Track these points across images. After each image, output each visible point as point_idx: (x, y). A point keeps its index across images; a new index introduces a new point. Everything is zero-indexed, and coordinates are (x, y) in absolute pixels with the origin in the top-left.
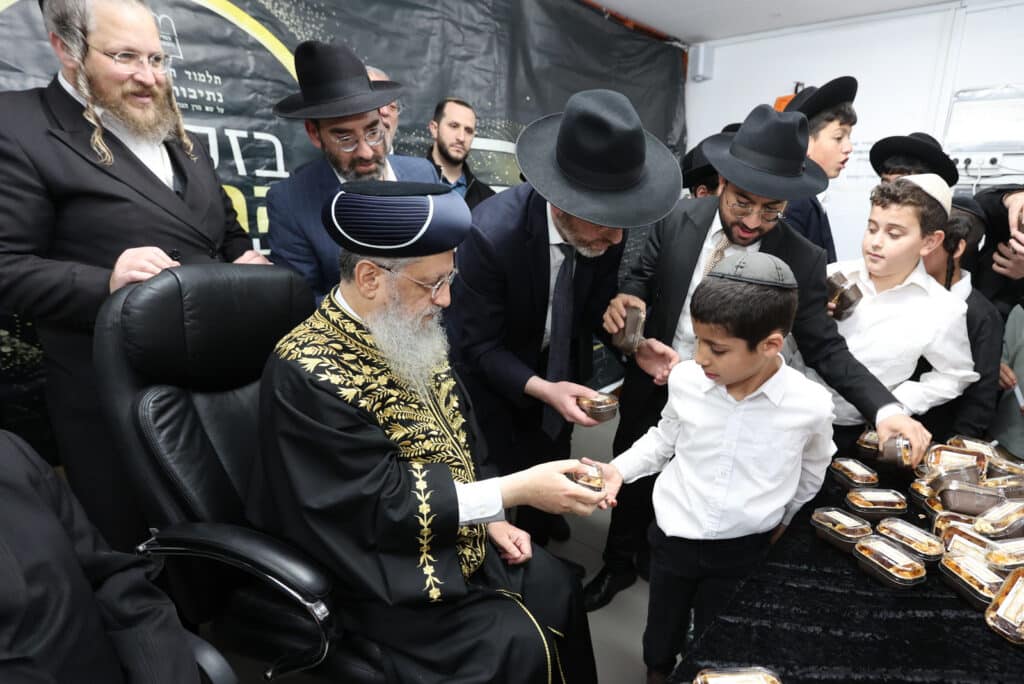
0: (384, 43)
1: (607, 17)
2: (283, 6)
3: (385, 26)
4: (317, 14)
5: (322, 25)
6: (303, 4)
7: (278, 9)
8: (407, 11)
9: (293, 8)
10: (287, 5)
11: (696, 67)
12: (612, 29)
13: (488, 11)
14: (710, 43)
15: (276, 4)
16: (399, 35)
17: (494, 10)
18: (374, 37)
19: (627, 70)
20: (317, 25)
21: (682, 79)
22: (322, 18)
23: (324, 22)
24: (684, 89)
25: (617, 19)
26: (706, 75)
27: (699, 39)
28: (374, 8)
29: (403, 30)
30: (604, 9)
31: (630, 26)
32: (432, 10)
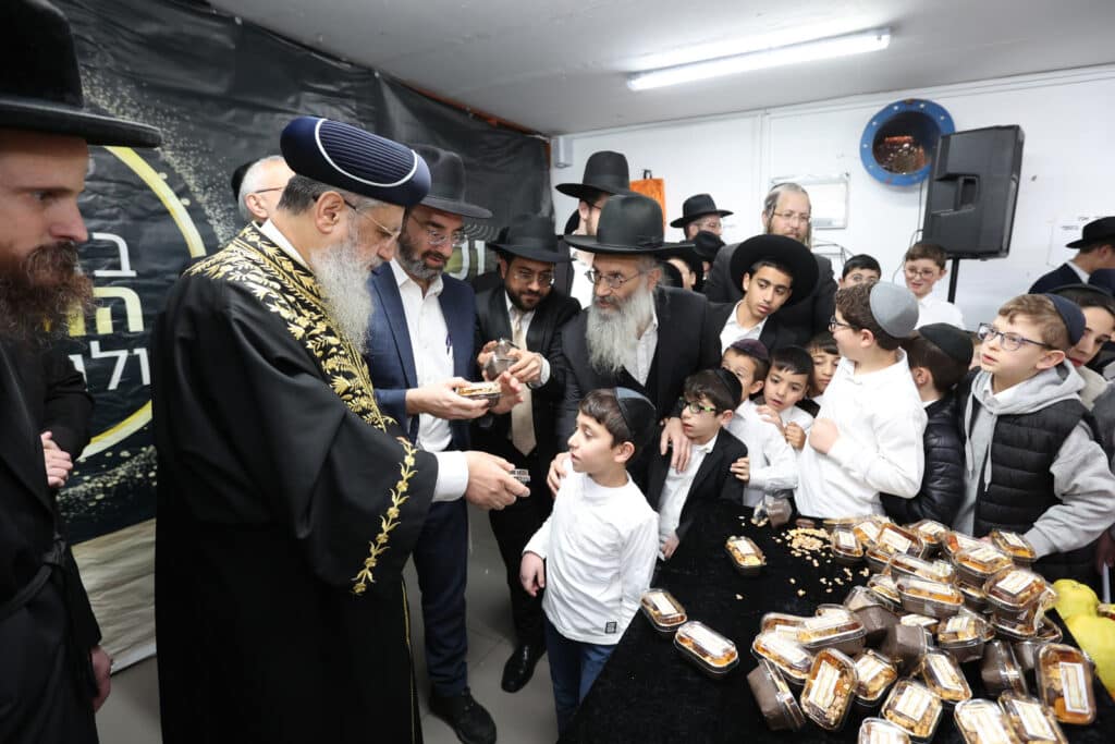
0: (244, 144)
1: (471, 115)
2: (129, 112)
3: (243, 128)
4: (168, 120)
5: (173, 129)
6: (153, 110)
7: (124, 114)
8: (268, 115)
9: (141, 113)
10: (133, 111)
11: (558, 156)
12: (477, 126)
13: (353, 113)
14: (569, 136)
15: (121, 110)
16: (258, 136)
17: (359, 113)
18: (232, 138)
19: (493, 160)
20: (168, 128)
21: (546, 167)
22: (174, 123)
23: (176, 125)
24: (549, 175)
25: (480, 117)
26: (568, 162)
27: (558, 133)
28: (232, 113)
29: (263, 132)
30: (468, 109)
31: (494, 122)
32: (294, 113)
